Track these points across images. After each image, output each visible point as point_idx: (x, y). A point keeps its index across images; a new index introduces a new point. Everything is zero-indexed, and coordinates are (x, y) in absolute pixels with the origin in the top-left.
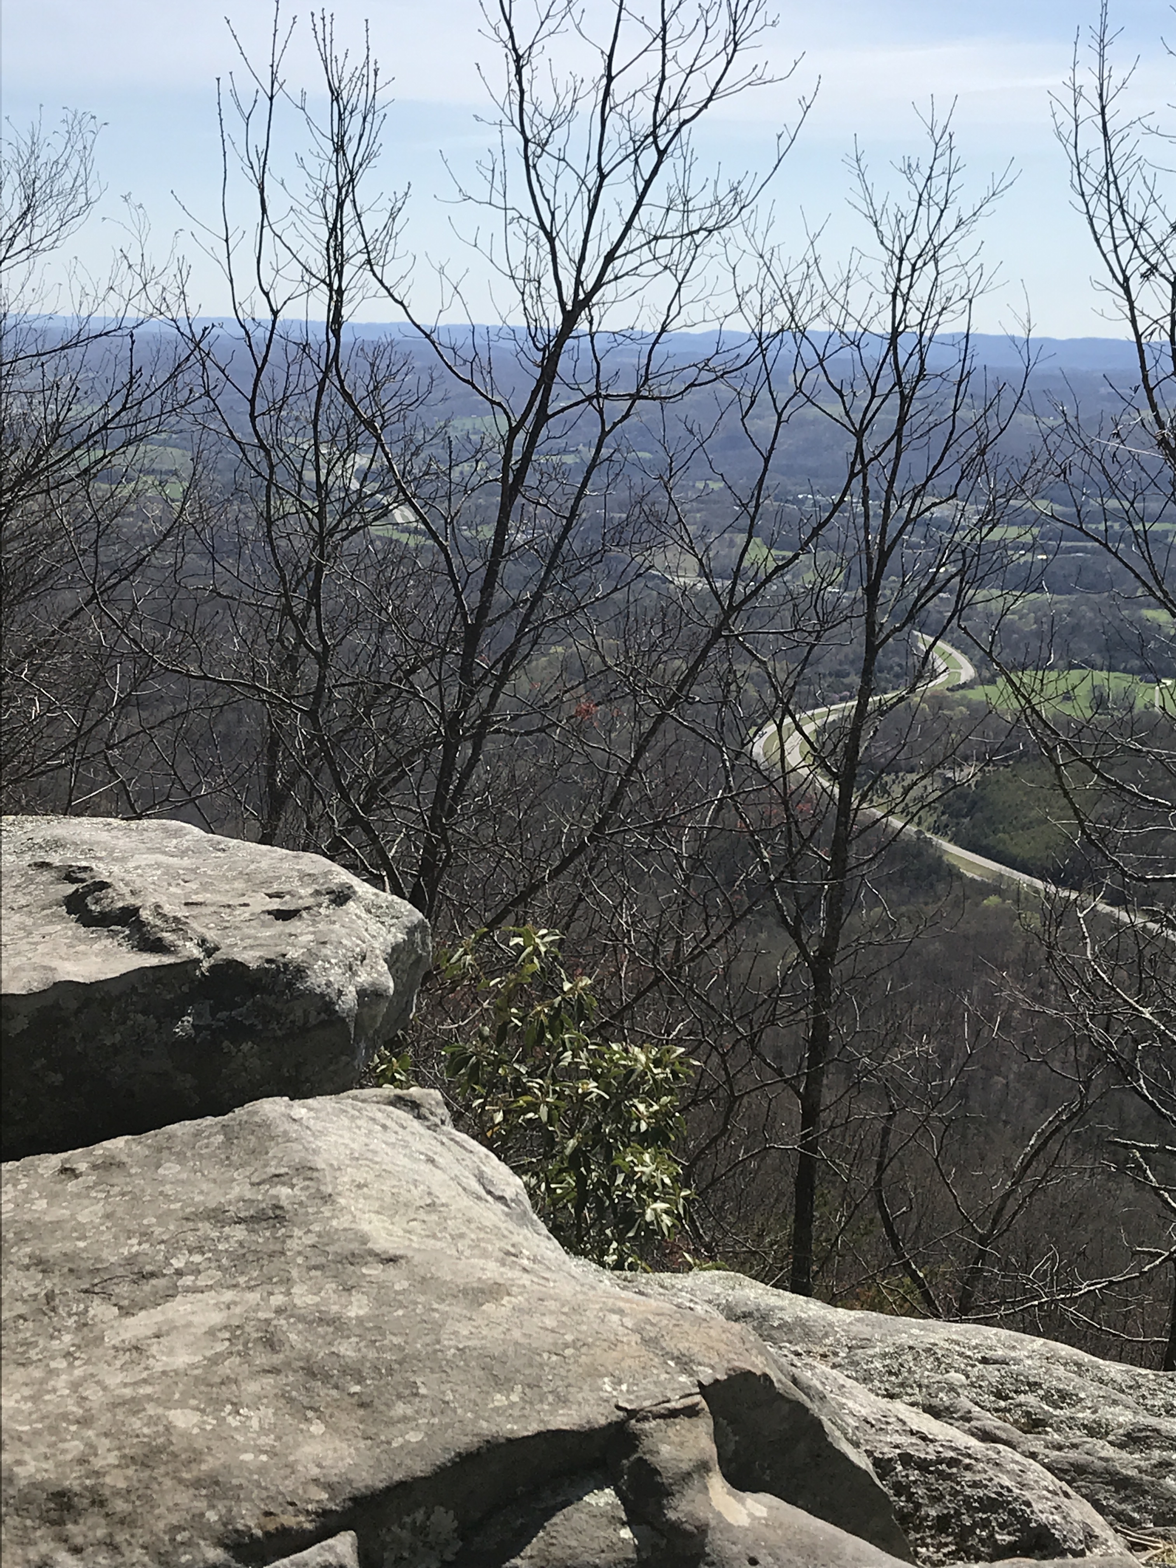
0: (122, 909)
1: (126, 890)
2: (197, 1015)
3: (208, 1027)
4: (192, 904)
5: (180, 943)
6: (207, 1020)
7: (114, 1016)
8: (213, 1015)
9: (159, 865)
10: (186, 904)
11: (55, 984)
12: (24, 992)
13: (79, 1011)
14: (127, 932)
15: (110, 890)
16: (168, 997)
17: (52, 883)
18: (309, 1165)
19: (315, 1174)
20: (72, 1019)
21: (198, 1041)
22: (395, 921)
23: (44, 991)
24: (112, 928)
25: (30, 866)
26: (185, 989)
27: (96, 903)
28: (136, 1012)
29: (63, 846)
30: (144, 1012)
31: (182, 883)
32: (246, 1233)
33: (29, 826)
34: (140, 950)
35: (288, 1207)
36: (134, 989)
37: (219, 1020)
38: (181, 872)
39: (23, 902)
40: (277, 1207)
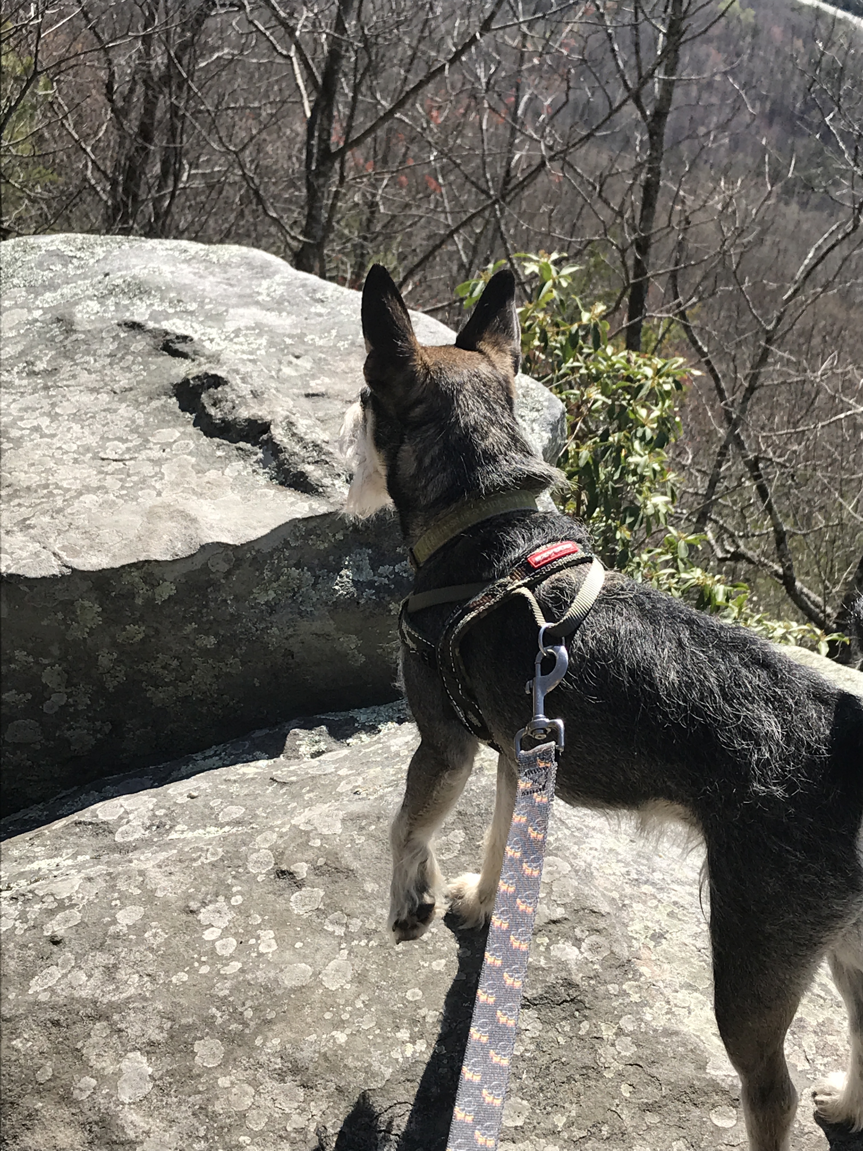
0: (248, 420)
1: (245, 390)
2: (358, 569)
3: (371, 584)
4: (313, 395)
5: (327, 481)
6: (367, 575)
7: (267, 574)
8: (374, 568)
9: (259, 328)
10: (307, 396)
11: (202, 547)
12: (168, 558)
13: (228, 574)
14: (261, 456)
15: (227, 389)
16: (322, 547)
17: (150, 354)
18: (588, 904)
19: (602, 924)
20: (223, 581)
21: (362, 601)
22: (536, 414)
23: (192, 555)
24: (241, 444)
25: (119, 325)
26: (339, 536)
27: (214, 405)
28: (288, 566)
29: (148, 293)
30: (297, 566)
31: (294, 360)
32: (540, 1026)
33: (100, 251)
34: (281, 484)
35: (584, 985)
36: (287, 543)
37: (381, 576)
38: (288, 341)
39: (124, 383)
40: (569, 984)
